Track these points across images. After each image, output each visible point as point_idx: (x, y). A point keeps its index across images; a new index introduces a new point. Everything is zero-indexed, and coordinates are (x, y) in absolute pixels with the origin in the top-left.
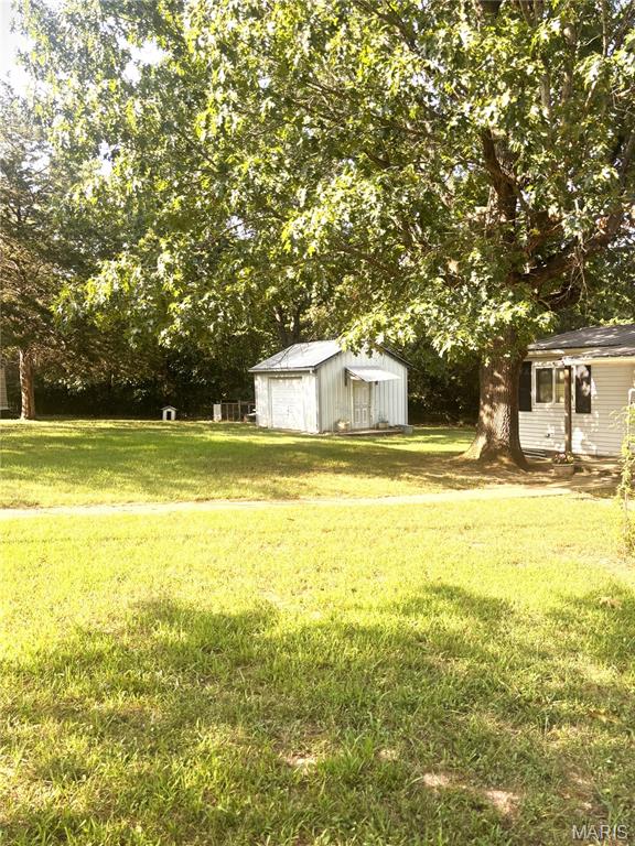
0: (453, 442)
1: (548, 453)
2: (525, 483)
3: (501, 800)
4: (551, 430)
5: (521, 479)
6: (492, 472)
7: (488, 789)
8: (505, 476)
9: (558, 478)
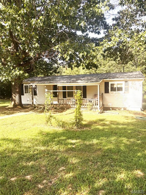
0: (5, 103)
1: (28, 105)
2: (24, 112)
3: (28, 177)
4: (29, 99)
5: (23, 111)
6: (16, 110)
7: (26, 176)
8: (19, 110)
9: (31, 110)
